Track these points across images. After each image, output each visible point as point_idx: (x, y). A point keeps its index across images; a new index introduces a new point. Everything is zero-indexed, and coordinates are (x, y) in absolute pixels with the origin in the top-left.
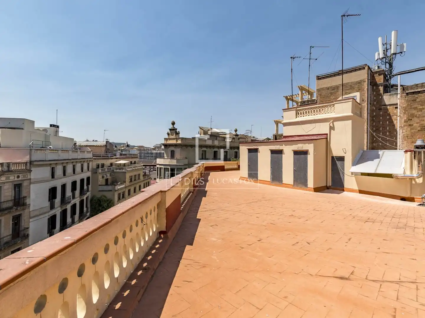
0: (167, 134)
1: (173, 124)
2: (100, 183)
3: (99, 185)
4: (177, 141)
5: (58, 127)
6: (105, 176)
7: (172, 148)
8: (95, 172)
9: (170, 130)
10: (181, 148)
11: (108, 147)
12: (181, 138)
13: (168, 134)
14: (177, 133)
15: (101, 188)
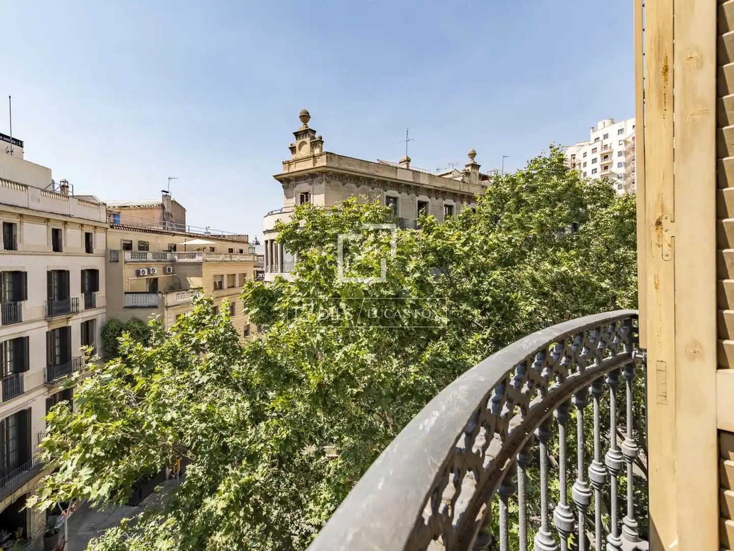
0: (290, 148)
1: (305, 117)
2: (127, 288)
3: (126, 293)
4: (315, 162)
5: (19, 143)
6: (146, 270)
7: (304, 187)
8: (112, 258)
9: (297, 135)
10: (328, 182)
11: (167, 210)
12: (327, 153)
13: (293, 149)
14: (317, 143)
15: (130, 300)
